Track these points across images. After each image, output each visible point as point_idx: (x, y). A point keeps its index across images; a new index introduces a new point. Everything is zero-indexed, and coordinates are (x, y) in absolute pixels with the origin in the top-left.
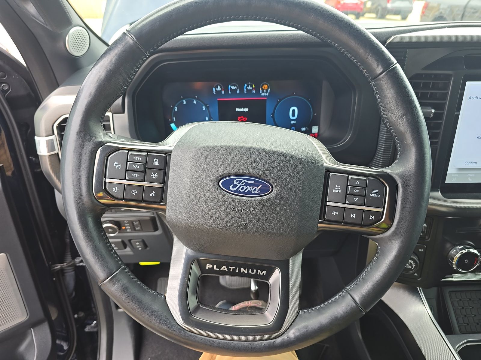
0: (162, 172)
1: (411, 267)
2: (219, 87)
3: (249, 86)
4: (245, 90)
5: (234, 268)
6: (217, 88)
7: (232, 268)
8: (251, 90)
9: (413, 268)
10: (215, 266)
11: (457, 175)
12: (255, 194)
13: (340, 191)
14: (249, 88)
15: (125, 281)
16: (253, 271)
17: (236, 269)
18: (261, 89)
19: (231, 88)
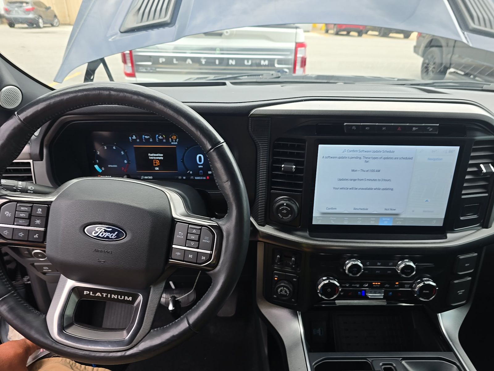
0: (44, 219)
1: (286, 294)
2: (134, 136)
3: (160, 136)
4: (157, 139)
5: (106, 294)
6: (133, 137)
7: (105, 295)
8: (162, 140)
9: (288, 295)
10: (91, 293)
11: (321, 218)
12: (112, 239)
13: (182, 237)
14: (160, 137)
15: (12, 303)
16: (121, 297)
17: (108, 295)
18: (170, 139)
19: (145, 137)
